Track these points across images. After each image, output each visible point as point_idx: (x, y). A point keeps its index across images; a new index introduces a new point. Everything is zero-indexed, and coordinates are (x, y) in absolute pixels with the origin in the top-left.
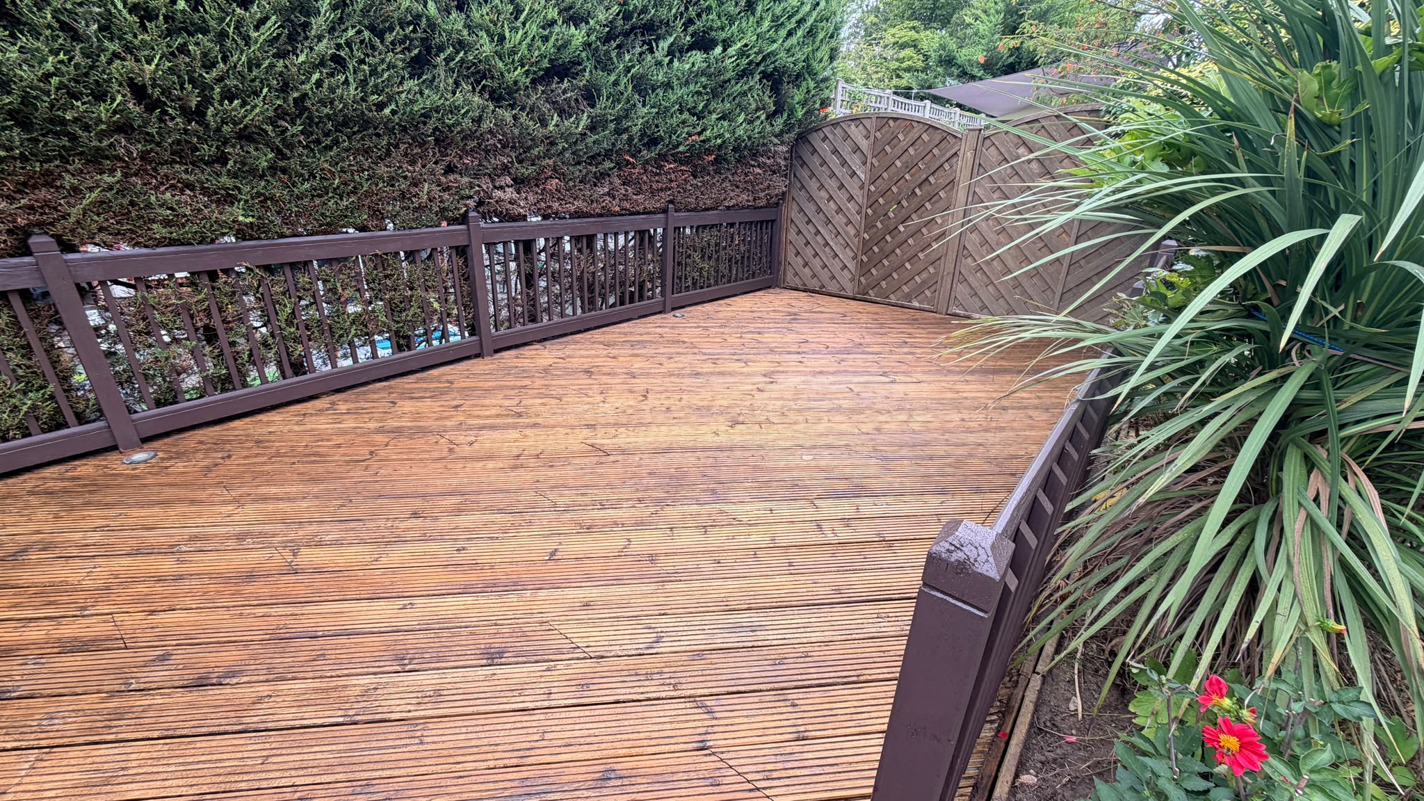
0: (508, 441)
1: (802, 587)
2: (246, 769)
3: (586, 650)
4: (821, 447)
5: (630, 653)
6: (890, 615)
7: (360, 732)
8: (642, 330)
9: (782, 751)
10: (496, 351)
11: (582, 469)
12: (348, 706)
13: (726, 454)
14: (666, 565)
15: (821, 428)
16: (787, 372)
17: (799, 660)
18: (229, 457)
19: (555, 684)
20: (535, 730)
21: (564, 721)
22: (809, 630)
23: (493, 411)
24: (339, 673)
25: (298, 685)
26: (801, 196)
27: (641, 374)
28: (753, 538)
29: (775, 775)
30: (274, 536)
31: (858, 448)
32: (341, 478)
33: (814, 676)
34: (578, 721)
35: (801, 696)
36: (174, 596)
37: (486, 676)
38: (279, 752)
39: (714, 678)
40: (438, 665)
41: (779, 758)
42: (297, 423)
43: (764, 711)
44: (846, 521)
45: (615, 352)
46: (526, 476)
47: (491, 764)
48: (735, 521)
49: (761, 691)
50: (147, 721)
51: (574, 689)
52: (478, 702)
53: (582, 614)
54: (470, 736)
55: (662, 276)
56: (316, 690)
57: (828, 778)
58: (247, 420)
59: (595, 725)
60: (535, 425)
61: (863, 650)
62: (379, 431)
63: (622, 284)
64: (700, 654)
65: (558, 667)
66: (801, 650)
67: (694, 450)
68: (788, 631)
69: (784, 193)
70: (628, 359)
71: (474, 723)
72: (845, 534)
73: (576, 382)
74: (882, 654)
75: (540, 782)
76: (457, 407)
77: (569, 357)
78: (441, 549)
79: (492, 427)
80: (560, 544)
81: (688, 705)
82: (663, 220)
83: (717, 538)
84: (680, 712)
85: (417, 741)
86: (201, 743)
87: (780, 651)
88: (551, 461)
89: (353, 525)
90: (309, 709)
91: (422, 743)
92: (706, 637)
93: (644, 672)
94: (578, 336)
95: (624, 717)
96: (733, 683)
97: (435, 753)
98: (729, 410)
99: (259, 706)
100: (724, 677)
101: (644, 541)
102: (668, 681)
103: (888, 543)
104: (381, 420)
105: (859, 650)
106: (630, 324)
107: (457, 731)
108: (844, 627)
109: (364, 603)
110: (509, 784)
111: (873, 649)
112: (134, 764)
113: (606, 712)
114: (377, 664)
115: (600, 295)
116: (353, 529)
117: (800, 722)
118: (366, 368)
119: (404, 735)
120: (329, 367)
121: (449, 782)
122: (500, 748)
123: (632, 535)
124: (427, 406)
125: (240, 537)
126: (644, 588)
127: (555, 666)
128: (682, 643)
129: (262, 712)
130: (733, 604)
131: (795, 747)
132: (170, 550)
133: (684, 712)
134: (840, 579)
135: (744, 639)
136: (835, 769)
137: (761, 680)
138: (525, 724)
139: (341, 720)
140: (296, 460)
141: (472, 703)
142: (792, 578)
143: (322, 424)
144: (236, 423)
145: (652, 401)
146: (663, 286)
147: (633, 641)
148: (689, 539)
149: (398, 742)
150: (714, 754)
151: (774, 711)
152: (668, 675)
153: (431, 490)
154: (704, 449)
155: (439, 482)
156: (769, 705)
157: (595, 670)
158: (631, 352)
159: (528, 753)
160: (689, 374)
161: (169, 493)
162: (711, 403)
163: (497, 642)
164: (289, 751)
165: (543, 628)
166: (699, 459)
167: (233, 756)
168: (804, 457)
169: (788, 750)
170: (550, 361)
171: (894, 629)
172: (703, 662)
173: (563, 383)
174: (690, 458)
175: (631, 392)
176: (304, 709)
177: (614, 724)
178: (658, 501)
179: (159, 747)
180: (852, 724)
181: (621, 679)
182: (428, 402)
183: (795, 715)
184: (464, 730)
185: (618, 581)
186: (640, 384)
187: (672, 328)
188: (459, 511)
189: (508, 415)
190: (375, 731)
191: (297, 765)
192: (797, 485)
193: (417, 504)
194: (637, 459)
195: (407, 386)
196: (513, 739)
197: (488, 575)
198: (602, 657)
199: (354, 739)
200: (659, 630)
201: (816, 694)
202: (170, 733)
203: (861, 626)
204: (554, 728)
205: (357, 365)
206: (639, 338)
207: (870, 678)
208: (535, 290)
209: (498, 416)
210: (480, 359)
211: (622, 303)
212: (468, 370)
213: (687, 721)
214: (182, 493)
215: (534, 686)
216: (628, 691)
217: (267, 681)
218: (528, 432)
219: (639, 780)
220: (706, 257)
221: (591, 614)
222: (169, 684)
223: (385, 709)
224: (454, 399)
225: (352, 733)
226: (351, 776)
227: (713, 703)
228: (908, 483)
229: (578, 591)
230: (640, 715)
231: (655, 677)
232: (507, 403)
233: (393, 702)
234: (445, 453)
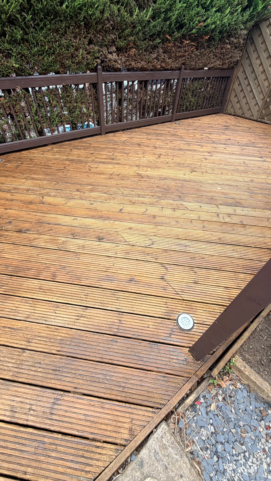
0: (109, 168)
1: (207, 235)
2: (33, 256)
3: (129, 242)
4: (226, 185)
5: (143, 246)
6: (238, 251)
7: (62, 253)
8: (162, 129)
9: (188, 285)
10: (107, 133)
11: (133, 182)
12: (59, 245)
13: (187, 183)
14: (158, 220)
15: (228, 177)
16: (218, 152)
17: (200, 259)
18: (22, 163)
19: (118, 251)
20: (111, 263)
21: (120, 262)
22: (206, 250)
23: (104, 157)
24: (56, 235)
25: (45, 237)
26: (246, 63)
27: (159, 147)
28: (192, 215)
29: (185, 291)
30: (37, 191)
31: (241, 187)
32: (55, 175)
33: (205, 265)
34: (124, 263)
35: (198, 270)
36: (11, 205)
37: (98, 244)
38: (41, 254)
39: (169, 259)
40: (84, 238)
41: (187, 287)
42: (41, 154)
43: (185, 272)
44: (229, 215)
45: (150, 137)
46: (114, 182)
47: (98, 269)
48: (186, 208)
49: (185, 266)
50: (8, 239)
51: (124, 253)
52: (95, 251)
53: (129, 231)
54: (92, 260)
55: (173, 104)
56: (50, 239)
57: (202, 296)
58: (27, 151)
59: (129, 265)
60: (118, 163)
61: (224, 260)
62: (66, 160)
63: (157, 106)
64: (166, 251)
65: (120, 246)
66: (202, 256)
67: (175, 180)
68: (198, 249)
69: (238, 61)
70: (155, 140)
71: (94, 257)
72: (227, 220)
73: (134, 148)
74: (231, 263)
75: (112, 277)
76: (92, 153)
77: (132, 138)
78: (86, 203)
79: (103, 163)
80: (124, 207)
81: (160, 265)
82: (178, 74)
83: (178, 213)
84: (156, 267)
85: (77, 258)
86: (21, 247)
87: (194, 255)
88: (123, 178)
89: (59, 191)
90: (48, 244)
91: (79, 259)
92: (169, 246)
93: (147, 253)
94: (137, 129)
95: (138, 264)
96: (176, 262)
97: (83, 263)
98: (191, 166)
99: (35, 240)
100: (173, 259)
101: (152, 210)
102: (154, 257)
103: (244, 226)
104: (67, 156)
105: (223, 260)
106: (157, 125)
107: (89, 258)
108: (219, 252)
109: (63, 216)
110: (103, 276)
111: (228, 261)
112: (6, 249)
113: (133, 262)
114: (66, 235)
115: (147, 111)
116: (59, 192)
117: (196, 278)
118: (62, 136)
119: (74, 256)
120: (50, 134)
121: (86, 271)
122: (101, 265)
123: (148, 208)
124: (82, 152)
125: (28, 190)
126: (150, 226)
127: (119, 245)
128: (160, 246)
129: (36, 242)
130: (180, 237)
131: (193, 285)
132: (9, 191)
133: (158, 267)
134: (221, 235)
135: (182, 249)
136: (206, 294)
137: (186, 263)
138: (108, 260)
139: (57, 248)
140: (42, 167)
141: (93, 251)
142: (203, 232)
143: (49, 155)
144: (23, 152)
145: (162, 159)
146: (173, 109)
147: (144, 243)
148: (168, 212)
149: (72, 258)
150: (166, 281)
151: (188, 273)
152: (154, 255)
153: (82, 183)
154: (179, 180)
155: (86, 180)
156: (187, 271)
157: (131, 249)
158: (156, 138)
159: (109, 268)
160: (178, 149)
161: (7, 173)
162: (185, 162)
163: (102, 235)
164: (44, 254)
165: (116, 233)
166: (176, 183)
167: (30, 252)
168: (218, 188)
169: (190, 285)
170: (125, 139)
171: (238, 256)
172: (167, 253)
173: (129, 148)
174: (173, 183)
175: (154, 154)
176: (47, 244)
177: (135, 266)
178: (159, 197)
179: (11, 246)
180: (215, 282)
181: (139, 253)
182: (83, 151)
183: (195, 276)
184: (91, 258)
185: (142, 223)
186: (158, 151)
187: (174, 129)
188: (91, 191)
189: (109, 159)
190: (66, 253)
191: (46, 258)
192: (213, 198)
193: (78, 187)
194: (153, 181)
195: (76, 144)
196: (104, 264)
197: (100, 214)
198: (134, 246)
199: (61, 254)
200: (153, 241)
201: (204, 271)
202: (14, 243)
203: (225, 252)
204: (117, 263)
205: (59, 134)
206: (160, 132)
207: (225, 270)
208: (122, 107)
209: (105, 159)
210: (100, 136)
211: (155, 116)
212: (96, 140)
213: (158, 270)
214: (10, 174)
215: (112, 250)
216: (141, 257)
217: (37, 234)
218: (116, 166)
219: (141, 283)
220: (194, 96)
221: (132, 232)
222: (12, 230)
223: (69, 248)
224: (91, 150)
225: (60, 253)
226: (60, 264)
227: (168, 266)
228: (259, 204)
229: (128, 223)
230: (144, 265)
231: (150, 255)
232: (109, 154)
233: (71, 247)
234: (88, 170)
